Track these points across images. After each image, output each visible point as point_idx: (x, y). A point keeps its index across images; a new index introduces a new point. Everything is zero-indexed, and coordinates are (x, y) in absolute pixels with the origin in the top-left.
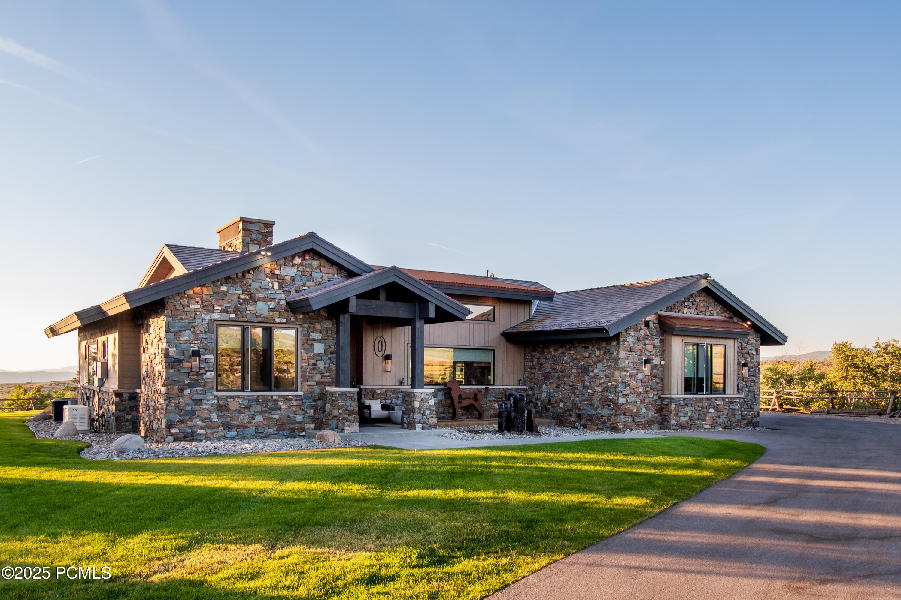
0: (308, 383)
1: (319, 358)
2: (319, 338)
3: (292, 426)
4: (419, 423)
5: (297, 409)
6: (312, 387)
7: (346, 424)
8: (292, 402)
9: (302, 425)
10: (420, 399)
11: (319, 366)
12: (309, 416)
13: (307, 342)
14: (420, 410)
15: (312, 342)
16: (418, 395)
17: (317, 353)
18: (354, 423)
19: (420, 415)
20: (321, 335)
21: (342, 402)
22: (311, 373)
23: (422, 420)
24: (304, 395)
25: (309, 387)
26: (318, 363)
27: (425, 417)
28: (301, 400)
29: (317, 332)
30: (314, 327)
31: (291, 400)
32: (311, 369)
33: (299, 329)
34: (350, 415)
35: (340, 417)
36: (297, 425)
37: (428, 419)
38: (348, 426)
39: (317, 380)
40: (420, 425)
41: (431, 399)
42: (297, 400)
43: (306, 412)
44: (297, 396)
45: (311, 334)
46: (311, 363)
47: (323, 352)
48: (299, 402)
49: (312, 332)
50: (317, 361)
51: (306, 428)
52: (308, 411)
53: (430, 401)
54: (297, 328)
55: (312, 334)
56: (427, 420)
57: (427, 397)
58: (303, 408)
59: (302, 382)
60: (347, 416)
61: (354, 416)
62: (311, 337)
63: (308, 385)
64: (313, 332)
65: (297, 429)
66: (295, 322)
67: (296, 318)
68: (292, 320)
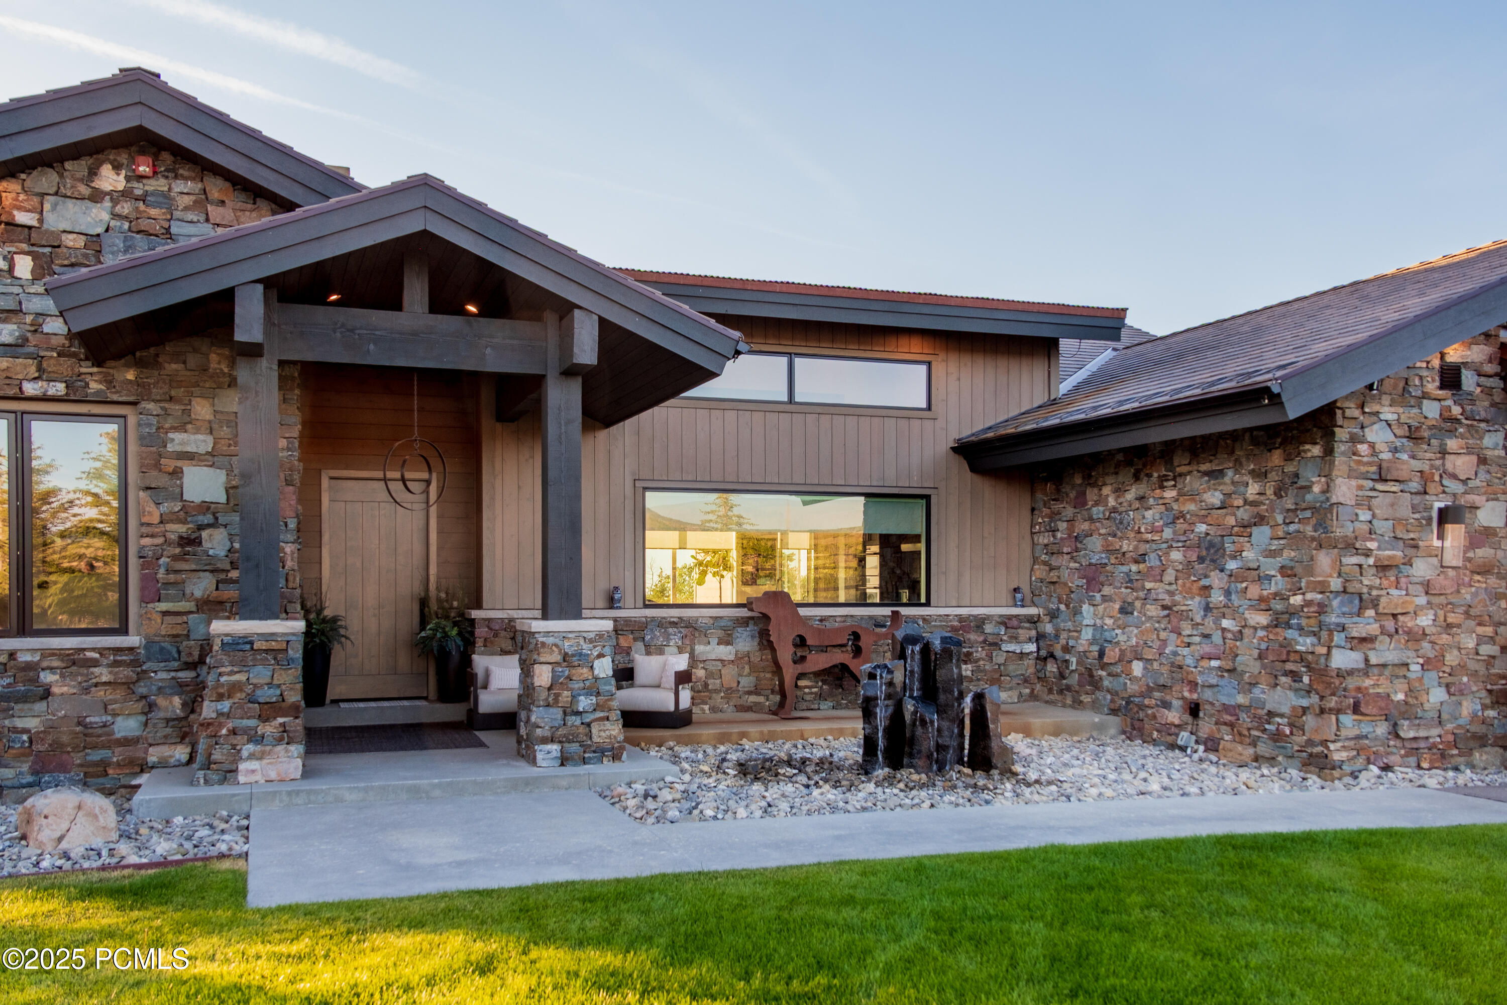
0: (163, 606)
1: (208, 519)
2: (202, 449)
3: (95, 756)
4: (552, 740)
5: (119, 694)
6: (179, 619)
7: (245, 754)
8: (96, 670)
9: (137, 752)
10: (556, 657)
11: (206, 545)
12: (168, 720)
13: (157, 466)
14: (557, 696)
15: (179, 463)
16: (550, 640)
17: (198, 500)
18: (279, 748)
19: (557, 713)
20: (210, 440)
21: (232, 673)
22: (177, 572)
23: (561, 732)
24: (146, 647)
25: (169, 619)
26: (205, 534)
27: (575, 721)
28: (135, 663)
29: (198, 431)
30: (187, 412)
31: (95, 663)
32: (175, 558)
33: (132, 420)
34: (264, 718)
35: (221, 726)
36: (118, 750)
37: (589, 725)
38: (252, 757)
39: (198, 594)
40: (555, 748)
41: (601, 656)
42: (116, 664)
43: (151, 706)
44: (117, 650)
45: (171, 435)
46: (173, 537)
47: (223, 499)
48: (126, 673)
49: (175, 429)
50: (201, 528)
51: (152, 759)
52: (161, 701)
53: (596, 663)
54: (125, 417)
55: (177, 436)
56: (582, 729)
57: (586, 648)
58: (142, 689)
59: (144, 600)
60: (252, 723)
61: (281, 720)
62: (170, 448)
63: (165, 613)
64: (181, 428)
65: (118, 765)
66: (115, 398)
67: (109, 382)
68: (94, 386)
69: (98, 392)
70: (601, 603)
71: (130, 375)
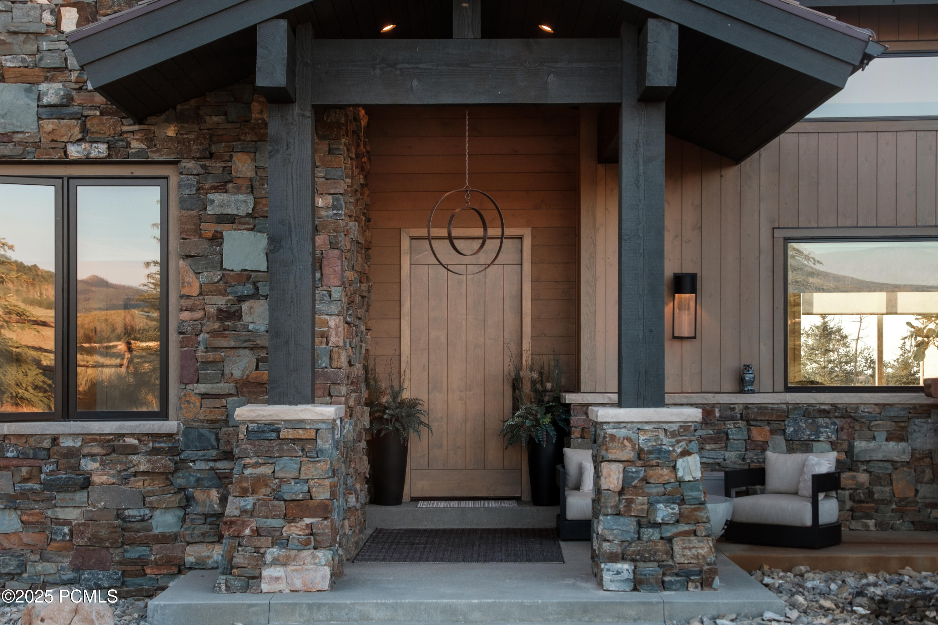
0: (202, 388)
1: (248, 289)
2: (242, 211)
3: (134, 553)
4: (623, 558)
5: (157, 485)
6: (218, 403)
7: (269, 558)
8: (134, 458)
9: (174, 550)
10: (628, 454)
11: (246, 318)
12: (206, 516)
13: (198, 231)
14: (630, 502)
15: (219, 227)
16: (622, 433)
17: (237, 269)
18: (305, 554)
19: (630, 524)
20: (250, 199)
21: (257, 465)
22: (216, 349)
23: (633, 548)
24: (185, 434)
25: (208, 402)
26: (245, 306)
27: (654, 534)
28: (174, 451)
29: (238, 190)
30: (227, 170)
31: (134, 451)
32: (214, 334)
33: (174, 181)
34: (289, 518)
35: (244, 525)
36: (155, 547)
37: (670, 540)
38: (276, 562)
39: (237, 374)
40: (625, 567)
41: (685, 453)
42: (155, 451)
43: (189, 500)
44: (156, 436)
45: (210, 196)
46: (212, 310)
47: (264, 267)
48: (164, 462)
49: (216, 189)
50: (241, 299)
51: (190, 559)
52: (199, 495)
53: (680, 463)
54: (166, 178)
55: (217, 197)
56: (661, 546)
57: (666, 442)
58: (180, 481)
59: (184, 381)
60: (277, 523)
61: (308, 521)
62: (210, 210)
63: (204, 396)
64: (221, 188)
65: (156, 564)
66: (156, 157)
67: (150, 140)
68: (136, 145)
69: (140, 152)
70: (729, 385)
71: (171, 132)
